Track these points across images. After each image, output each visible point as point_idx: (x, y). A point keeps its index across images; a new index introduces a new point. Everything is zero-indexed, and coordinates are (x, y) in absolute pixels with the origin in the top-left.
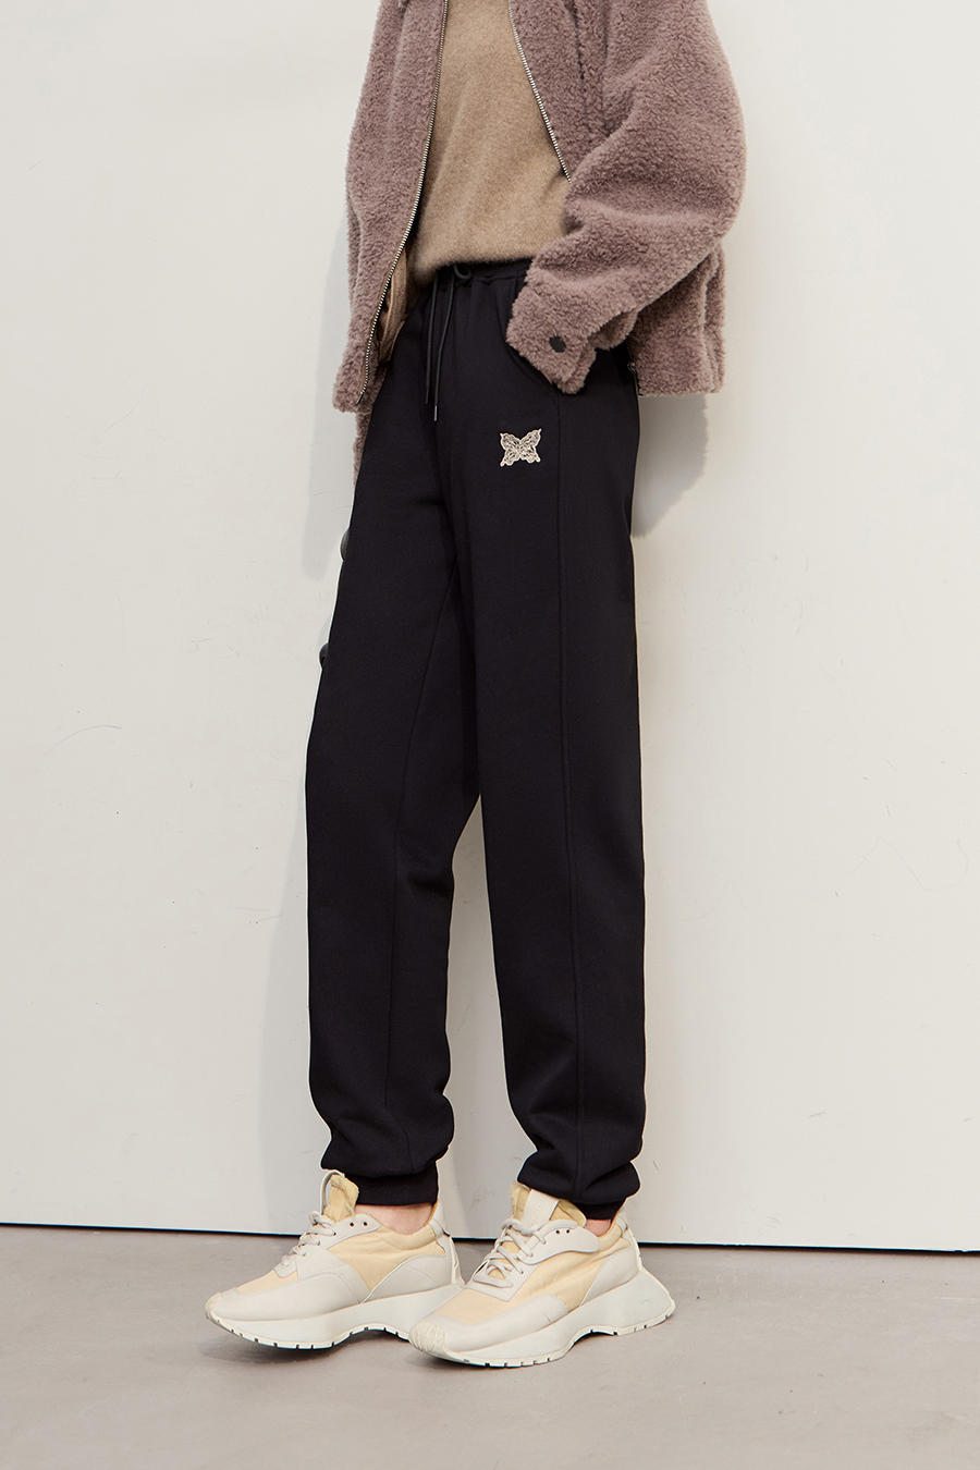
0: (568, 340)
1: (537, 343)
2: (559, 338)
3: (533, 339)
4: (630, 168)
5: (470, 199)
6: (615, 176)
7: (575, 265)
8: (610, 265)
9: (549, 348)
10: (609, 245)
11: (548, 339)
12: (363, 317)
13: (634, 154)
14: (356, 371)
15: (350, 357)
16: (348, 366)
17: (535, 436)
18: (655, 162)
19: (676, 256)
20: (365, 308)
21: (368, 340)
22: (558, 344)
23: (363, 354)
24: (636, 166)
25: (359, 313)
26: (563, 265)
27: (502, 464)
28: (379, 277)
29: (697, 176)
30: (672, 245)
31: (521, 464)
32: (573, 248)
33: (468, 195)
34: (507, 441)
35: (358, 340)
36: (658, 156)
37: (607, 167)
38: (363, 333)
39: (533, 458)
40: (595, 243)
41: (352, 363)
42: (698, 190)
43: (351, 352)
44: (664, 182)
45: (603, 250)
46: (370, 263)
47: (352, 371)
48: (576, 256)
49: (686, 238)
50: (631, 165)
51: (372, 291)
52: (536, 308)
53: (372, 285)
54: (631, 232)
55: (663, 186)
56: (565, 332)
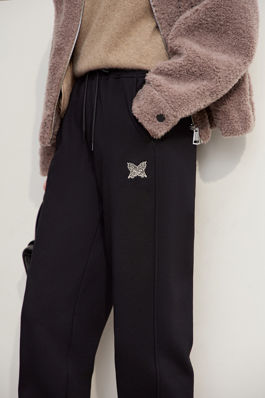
0: (168, 117)
1: (149, 117)
2: (163, 115)
3: (148, 114)
4: (207, 25)
5: (106, 40)
6: (199, 28)
7: (178, 76)
8: (198, 78)
9: (156, 119)
10: (199, 67)
11: (156, 115)
12: (50, 101)
13: (209, 19)
14: (48, 127)
15: (45, 120)
16: (44, 124)
17: (144, 164)
18: (220, 23)
19: (232, 77)
20: (51, 97)
21: (53, 112)
22: (161, 118)
23: (51, 119)
24: (210, 24)
25: (49, 99)
26: (170, 75)
27: (129, 177)
28: (57, 81)
29: (241, 31)
30: (230, 71)
31: (138, 178)
32: (178, 67)
33: (105, 38)
34: (131, 166)
35: (49, 113)
36: (221, 21)
37: (196, 25)
38: (51, 109)
39: (144, 175)
40: (191, 65)
41: (46, 123)
42: (241, 38)
43: (46, 117)
44: (224, 33)
45: (195, 69)
46: (53, 73)
47: (46, 127)
48: (179, 71)
49: (237, 67)
50: (208, 24)
51: (54, 89)
52: (154, 98)
53: (54, 85)
54: (211, 61)
55: (224, 35)
56: (167, 112)
